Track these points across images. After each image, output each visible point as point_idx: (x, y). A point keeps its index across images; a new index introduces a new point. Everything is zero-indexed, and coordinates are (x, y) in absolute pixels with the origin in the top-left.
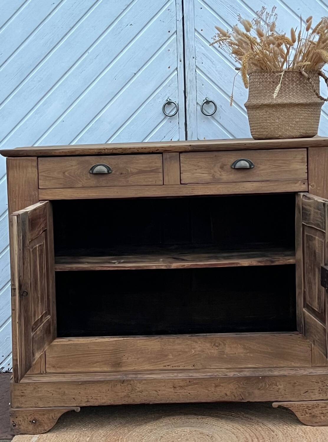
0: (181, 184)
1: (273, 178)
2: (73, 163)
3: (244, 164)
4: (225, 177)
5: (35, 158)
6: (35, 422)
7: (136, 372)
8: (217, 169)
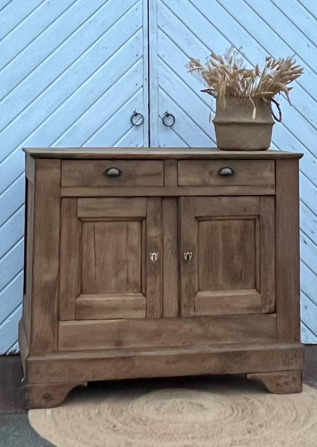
0: (178, 186)
1: (249, 183)
2: (90, 166)
3: (228, 171)
4: (212, 181)
5: (60, 160)
6: (47, 397)
7: (135, 350)
8: (207, 174)
